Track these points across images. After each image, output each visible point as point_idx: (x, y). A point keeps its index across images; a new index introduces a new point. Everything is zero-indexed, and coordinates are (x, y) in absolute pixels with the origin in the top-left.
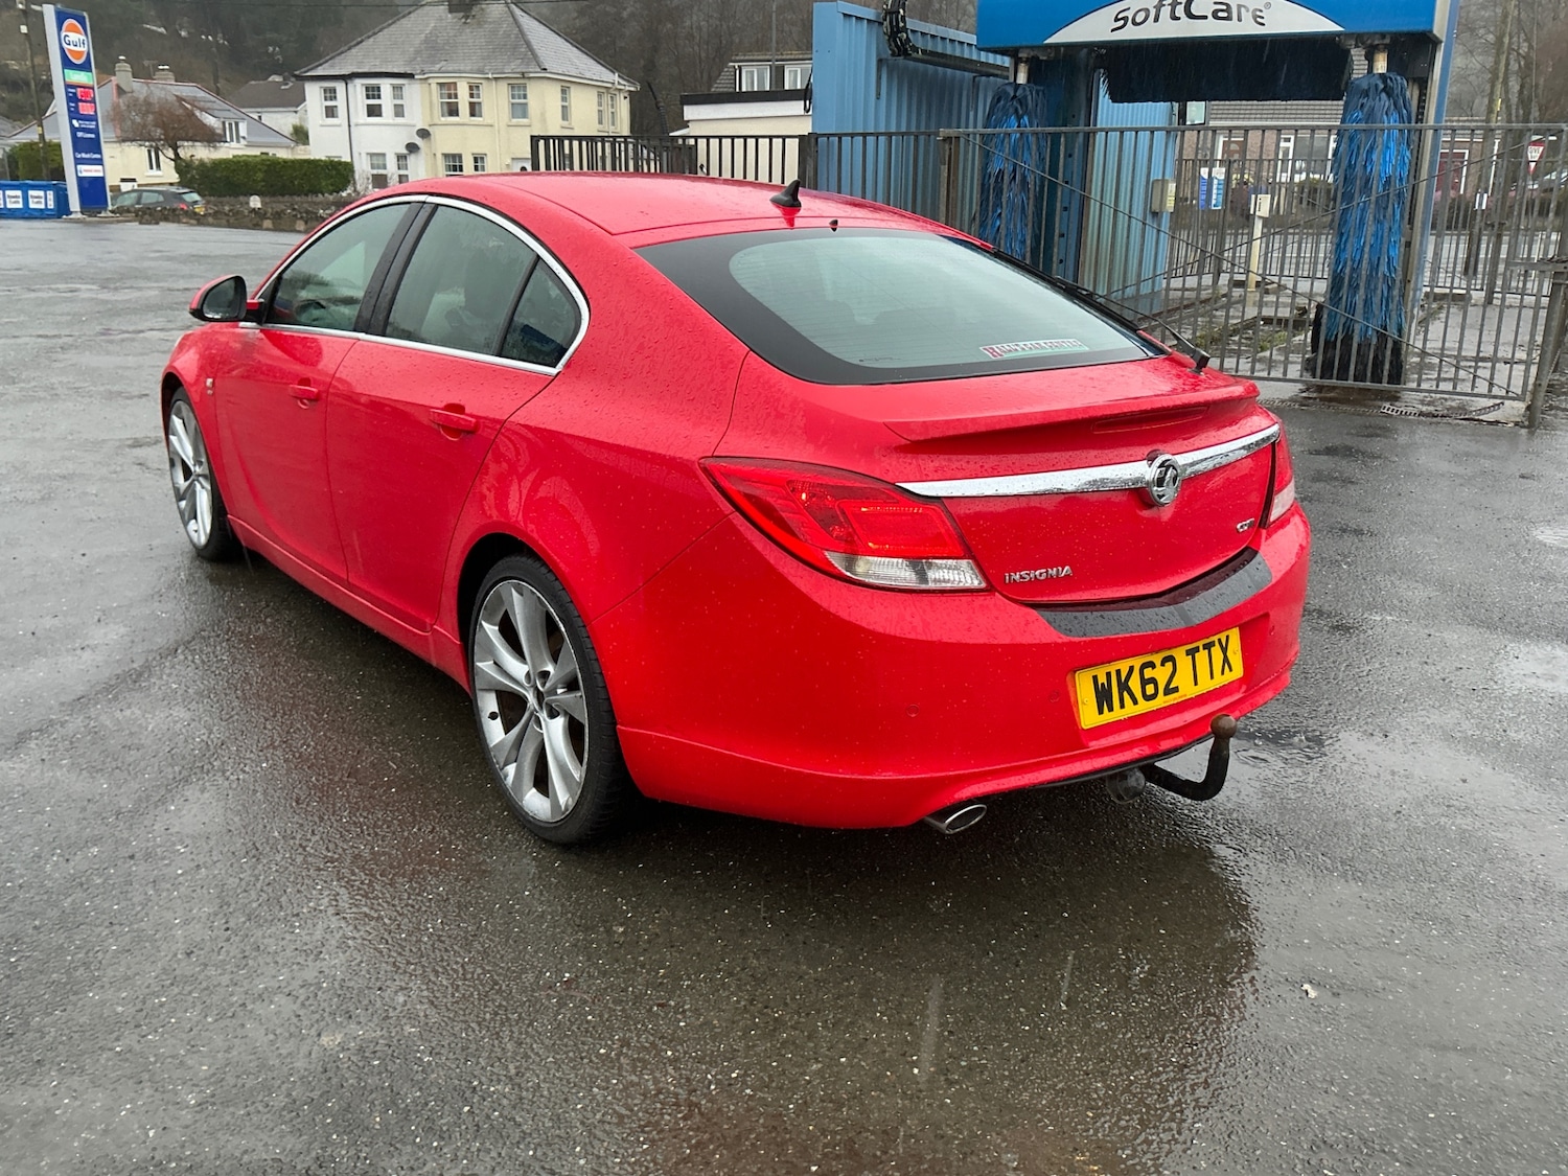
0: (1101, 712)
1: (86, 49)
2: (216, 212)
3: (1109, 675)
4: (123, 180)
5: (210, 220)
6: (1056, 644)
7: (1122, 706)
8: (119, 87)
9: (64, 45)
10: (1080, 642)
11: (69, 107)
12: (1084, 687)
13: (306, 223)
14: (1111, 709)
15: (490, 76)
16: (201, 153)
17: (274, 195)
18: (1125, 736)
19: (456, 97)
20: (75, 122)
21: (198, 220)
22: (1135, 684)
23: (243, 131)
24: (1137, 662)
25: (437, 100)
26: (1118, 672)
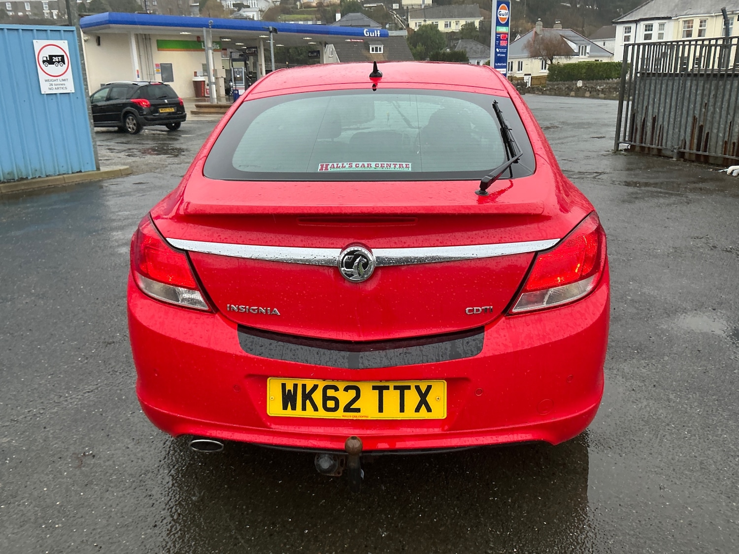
0: (285, 408)
1: (507, 17)
2: (551, 89)
3: (295, 386)
4: (525, 75)
5: (548, 92)
6: (236, 356)
7: (304, 408)
8: (536, 32)
9: (499, 16)
10: (255, 358)
11: (496, 43)
12: (274, 389)
13: (590, 93)
14: (294, 408)
15: (713, 15)
16: (563, 61)
17: (589, 80)
18: (304, 430)
19: (692, 27)
20: (498, 50)
21: (543, 93)
22: (317, 397)
23: (588, 50)
24: (322, 384)
25: (681, 29)
26: (304, 386)
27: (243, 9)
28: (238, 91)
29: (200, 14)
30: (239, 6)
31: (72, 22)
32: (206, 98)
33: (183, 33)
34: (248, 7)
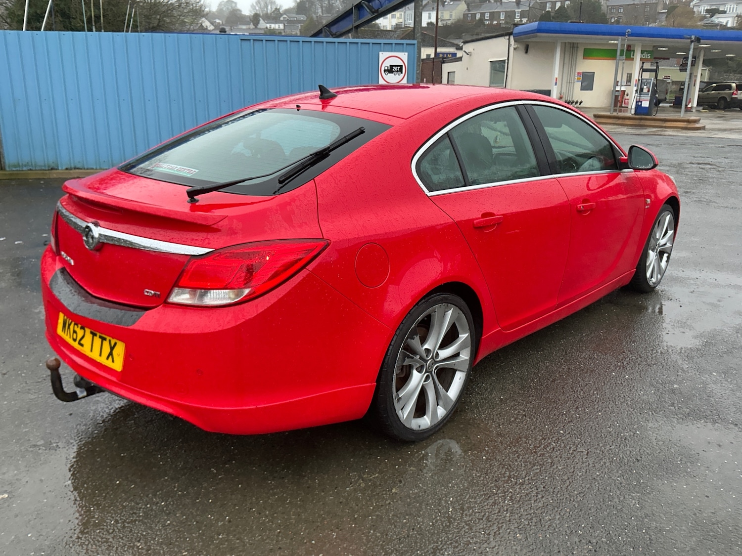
27: (717, 15)
28: (641, 102)
29: (666, 20)
30: (713, 12)
31: (415, 36)
32: (623, 108)
33: (613, 42)
34: (724, 12)
